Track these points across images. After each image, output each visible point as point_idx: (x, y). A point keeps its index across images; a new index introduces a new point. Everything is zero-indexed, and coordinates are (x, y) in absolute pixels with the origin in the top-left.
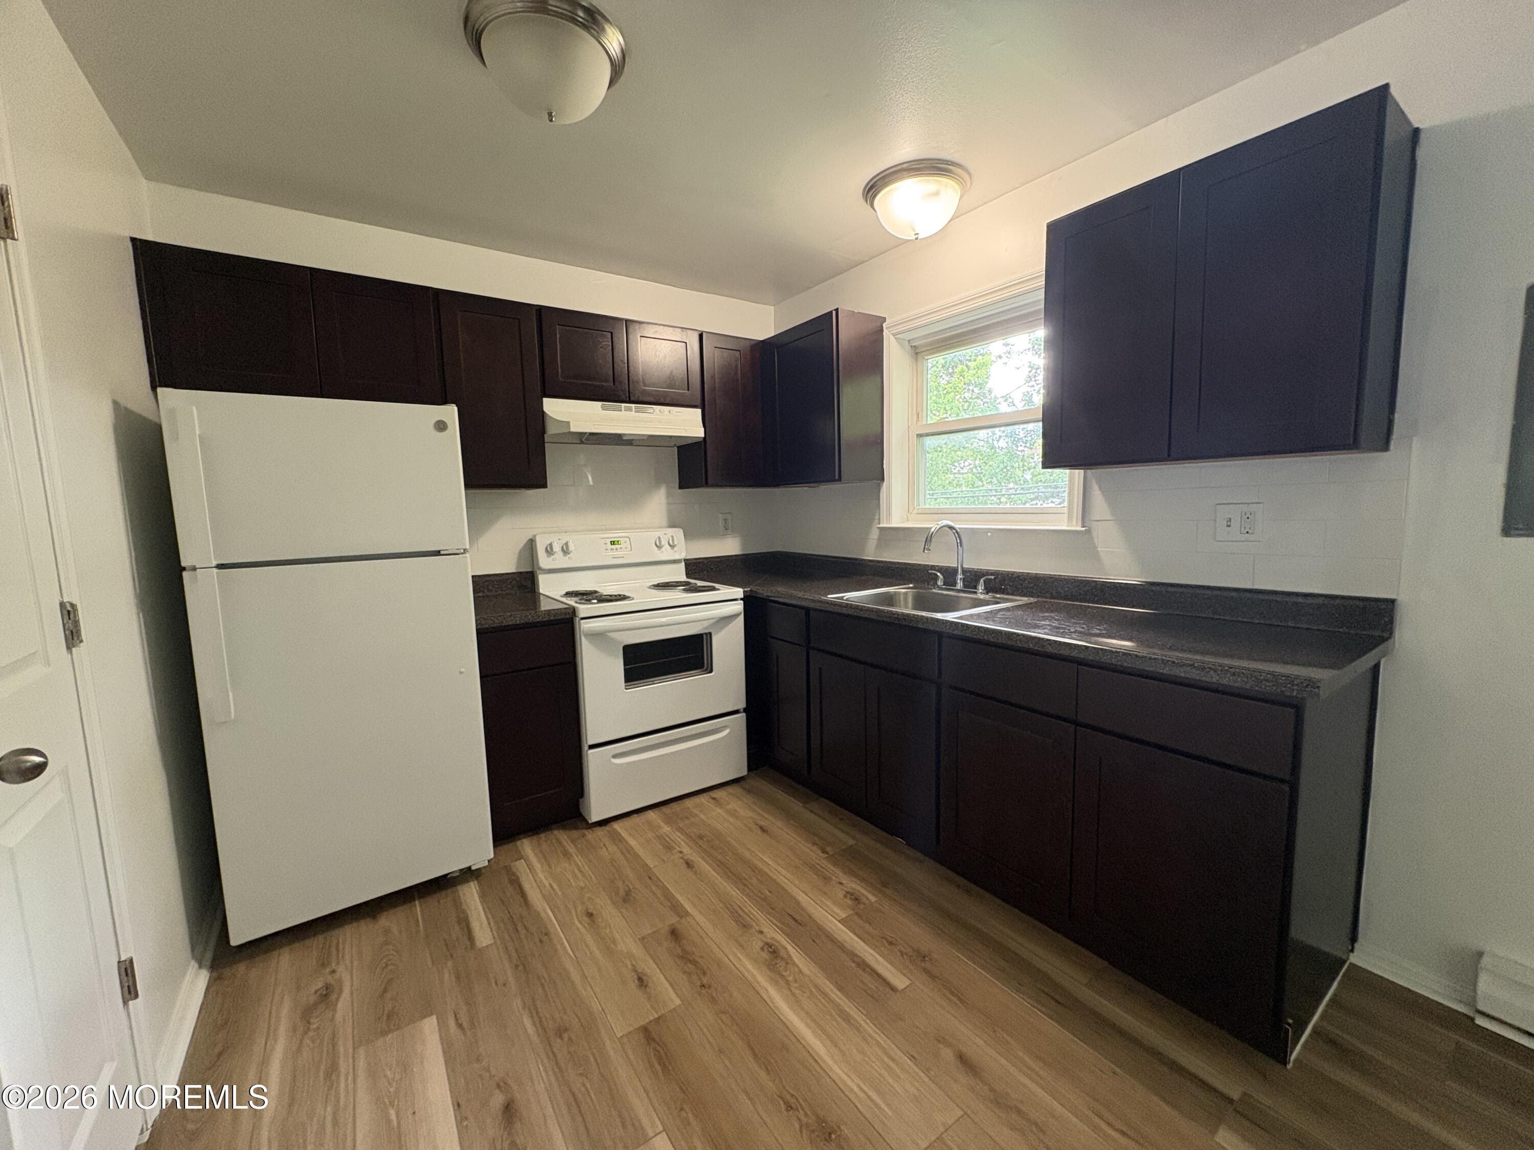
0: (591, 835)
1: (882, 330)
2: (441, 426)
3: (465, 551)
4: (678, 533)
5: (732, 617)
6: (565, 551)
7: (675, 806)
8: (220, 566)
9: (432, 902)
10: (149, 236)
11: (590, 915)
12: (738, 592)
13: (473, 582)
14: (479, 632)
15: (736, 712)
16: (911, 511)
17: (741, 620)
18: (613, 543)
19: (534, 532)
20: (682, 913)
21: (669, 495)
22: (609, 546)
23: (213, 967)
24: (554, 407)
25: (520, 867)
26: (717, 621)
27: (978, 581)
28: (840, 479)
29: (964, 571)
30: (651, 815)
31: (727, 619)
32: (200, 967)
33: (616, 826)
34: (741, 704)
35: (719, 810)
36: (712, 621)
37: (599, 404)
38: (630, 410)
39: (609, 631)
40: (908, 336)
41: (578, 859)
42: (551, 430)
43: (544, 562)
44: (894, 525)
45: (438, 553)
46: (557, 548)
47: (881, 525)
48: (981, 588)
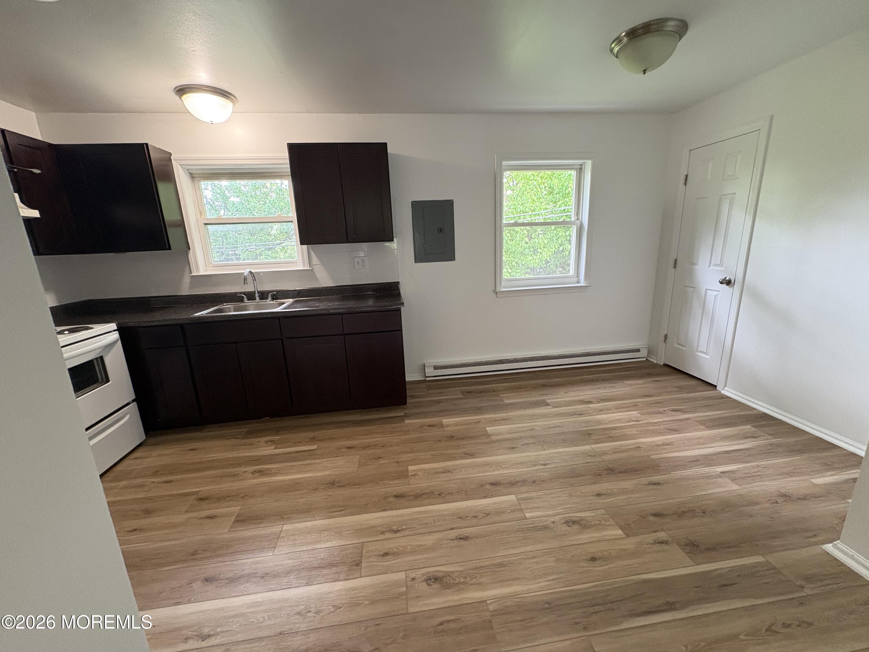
1: (171, 159)
5: (114, 343)
12: (113, 326)
15: (132, 403)
16: (207, 265)
17: (120, 343)
26: (103, 349)
27: (268, 295)
28: (169, 248)
29: (259, 292)
31: (111, 346)
34: (133, 397)
36: (100, 350)
40: (189, 167)
44: (202, 273)
47: (192, 274)
48: (270, 298)
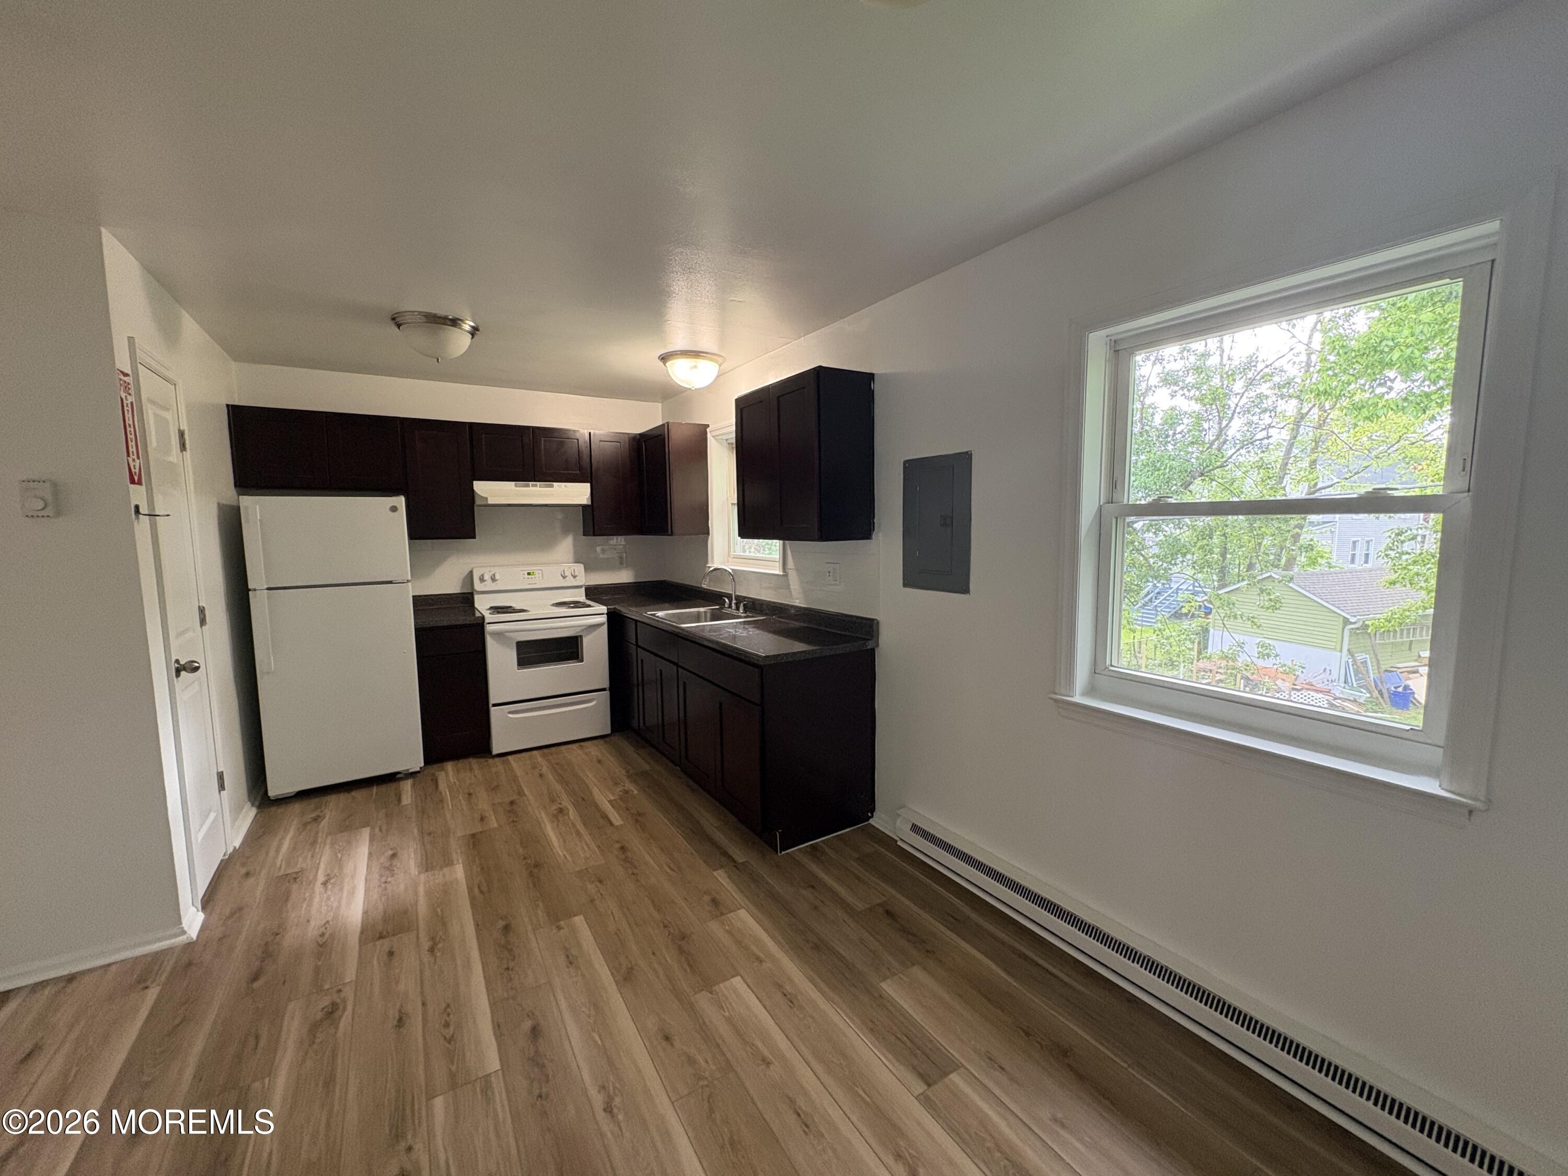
0: (491, 761)
1: (706, 433)
2: (394, 509)
3: (408, 581)
4: (580, 568)
5: (599, 625)
6: (493, 579)
7: (553, 749)
8: (269, 589)
9: (384, 788)
10: (237, 402)
11: (470, 794)
12: (603, 609)
13: (413, 600)
14: (416, 630)
15: (604, 690)
16: (729, 556)
17: (606, 626)
18: (529, 574)
19: (472, 566)
20: (521, 793)
21: (575, 540)
22: (527, 576)
23: (259, 807)
24: (482, 488)
25: (441, 776)
26: (586, 628)
28: (672, 534)
29: (736, 598)
30: (535, 752)
31: (595, 627)
32: (253, 805)
33: (510, 758)
34: (606, 684)
35: (580, 752)
36: (583, 628)
37: (513, 483)
38: (536, 486)
39: (506, 632)
41: (477, 772)
42: (478, 502)
43: (478, 586)
44: (715, 565)
45: (391, 582)
46: (487, 577)
47: (709, 565)
48: (741, 609)
